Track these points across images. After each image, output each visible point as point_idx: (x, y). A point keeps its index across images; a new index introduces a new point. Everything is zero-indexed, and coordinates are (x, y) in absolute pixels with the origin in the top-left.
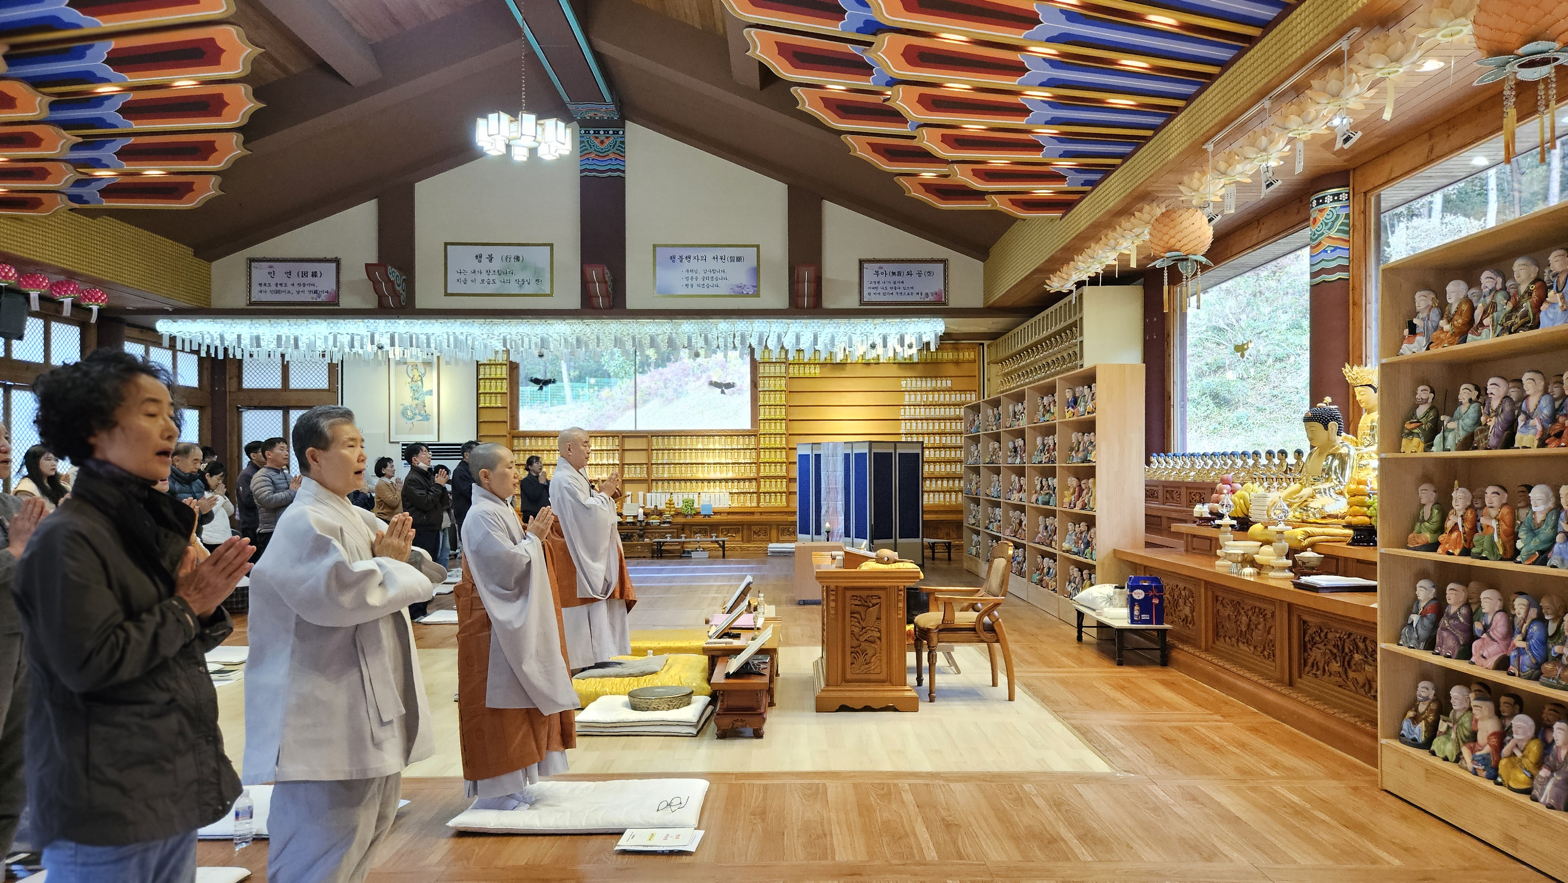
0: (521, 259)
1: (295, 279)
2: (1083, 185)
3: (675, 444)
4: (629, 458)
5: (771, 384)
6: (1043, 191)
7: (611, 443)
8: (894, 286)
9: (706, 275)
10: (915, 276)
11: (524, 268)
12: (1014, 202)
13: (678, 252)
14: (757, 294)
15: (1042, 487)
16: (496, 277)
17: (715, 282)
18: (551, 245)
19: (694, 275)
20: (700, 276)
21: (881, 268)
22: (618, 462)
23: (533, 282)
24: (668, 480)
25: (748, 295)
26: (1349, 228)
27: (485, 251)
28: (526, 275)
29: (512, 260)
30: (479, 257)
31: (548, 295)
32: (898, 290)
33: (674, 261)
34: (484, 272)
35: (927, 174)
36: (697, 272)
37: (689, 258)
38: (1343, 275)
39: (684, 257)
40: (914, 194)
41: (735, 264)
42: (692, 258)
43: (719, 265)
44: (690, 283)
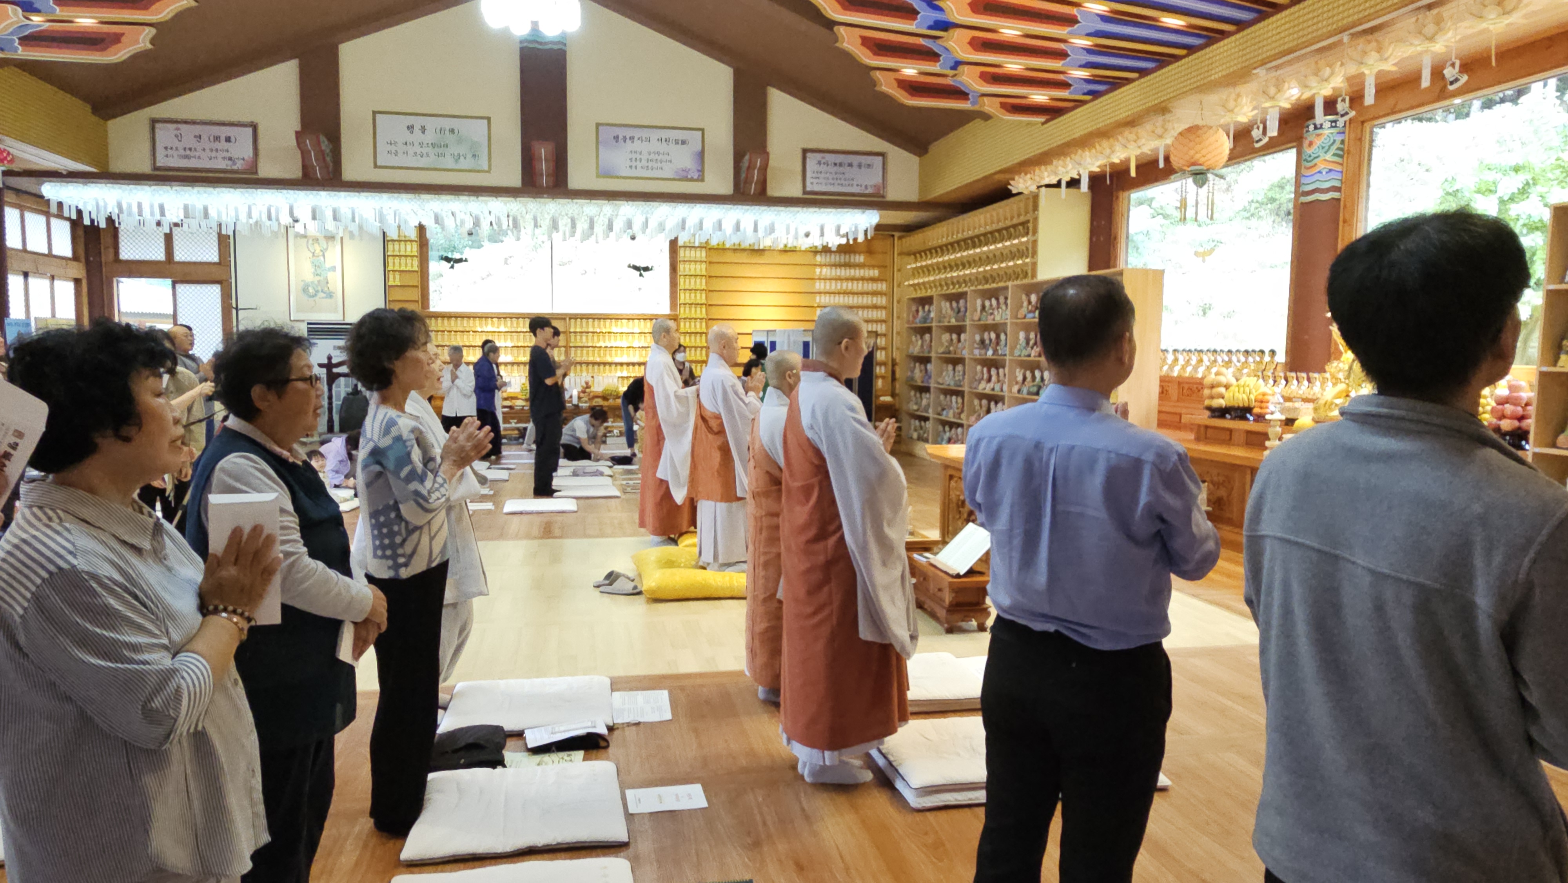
0: (456, 131)
1: (205, 143)
2: (1084, 94)
3: (594, 326)
5: (692, 268)
6: (1039, 97)
8: (835, 177)
9: (650, 157)
10: (855, 167)
11: (460, 141)
12: (1003, 106)
13: (621, 132)
14: (701, 179)
16: (430, 150)
17: (659, 165)
18: (489, 119)
19: (638, 157)
20: (644, 158)
21: (823, 158)
23: (469, 156)
24: (587, 363)
25: (692, 180)
26: (1342, 153)
27: (418, 122)
28: (462, 149)
29: (447, 132)
30: (410, 128)
31: (487, 172)
32: (838, 181)
33: (617, 141)
34: (416, 144)
35: (910, 70)
36: (641, 153)
37: (632, 138)
38: (1336, 195)
39: (628, 137)
40: (884, 88)
41: (679, 146)
42: (636, 139)
43: (663, 147)
44: (634, 164)
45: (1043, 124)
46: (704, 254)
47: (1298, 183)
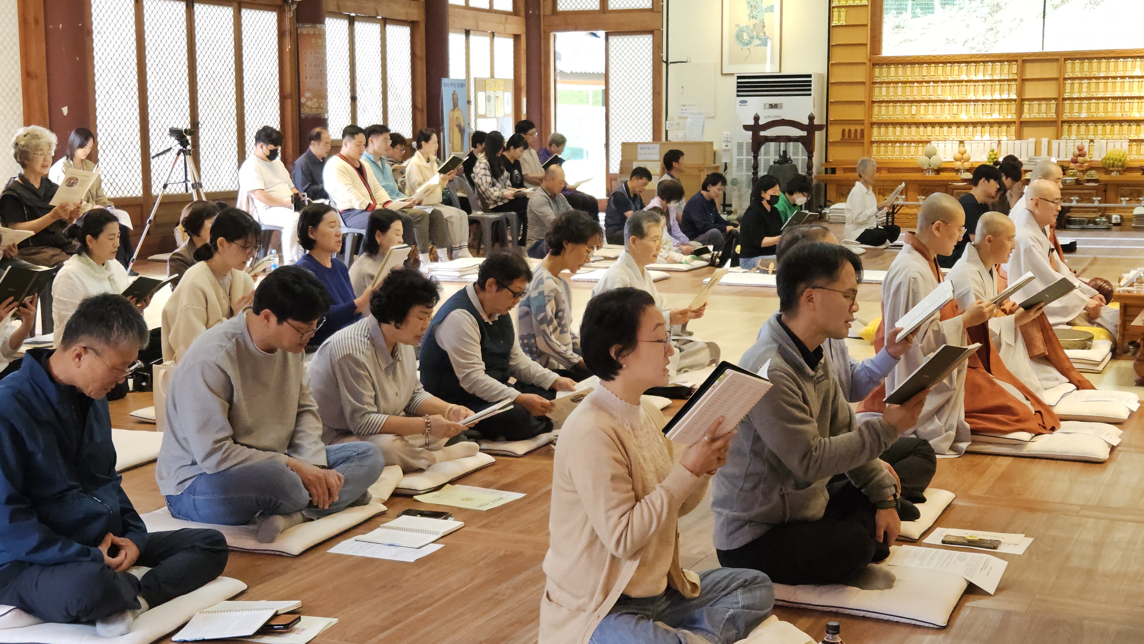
3: (1099, 69)
4: (1032, 90)
7: (1006, 71)
22: (1014, 97)
24: (1087, 122)
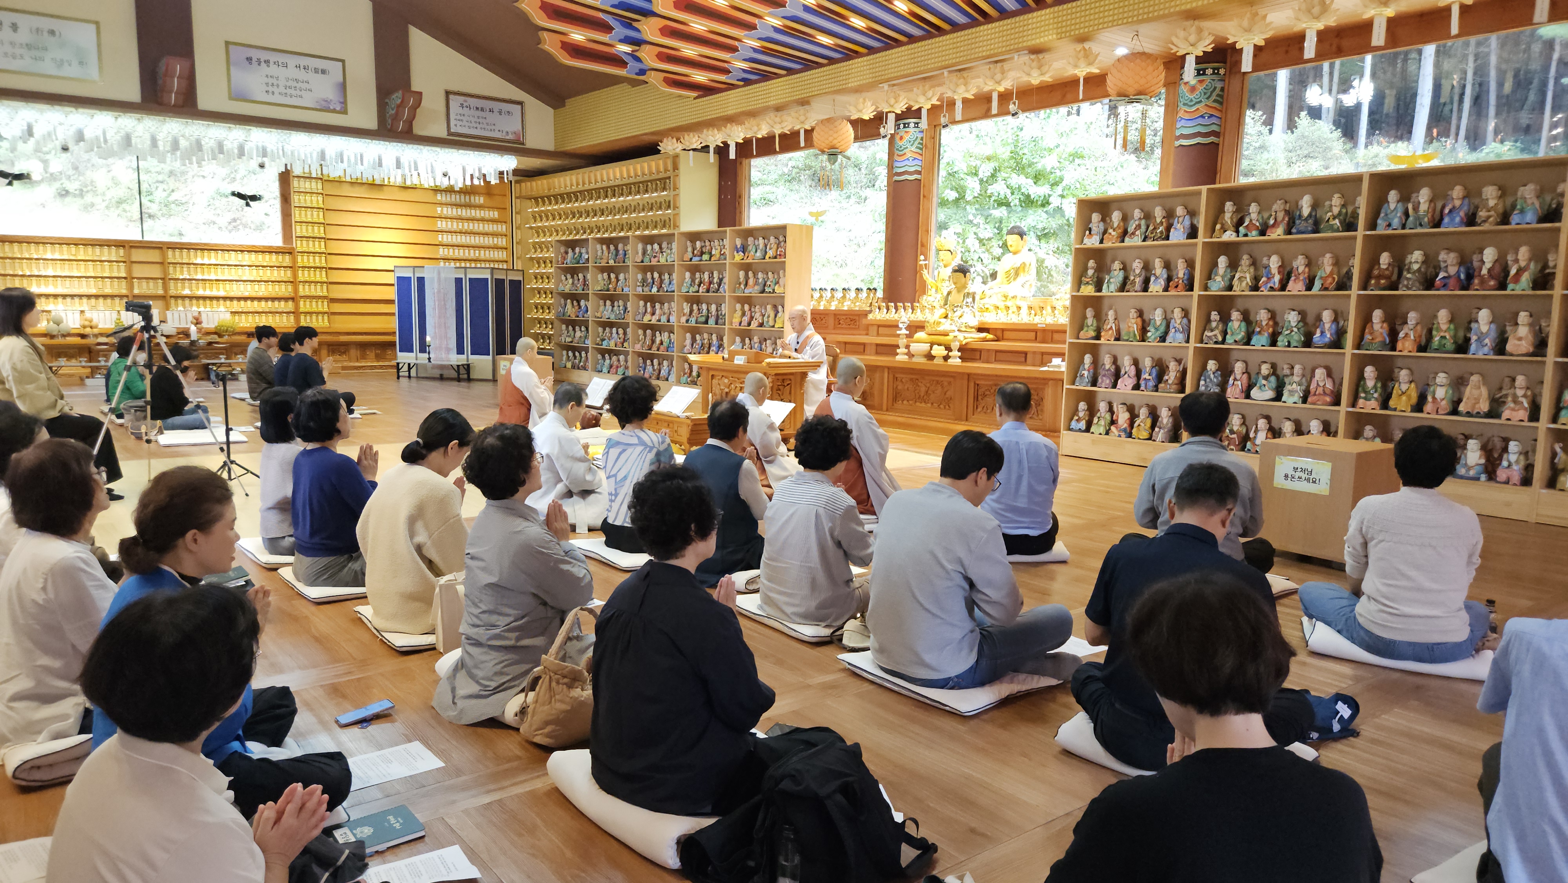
0: (57, 33)
2: (740, 81)
3: (184, 257)
4: (138, 271)
5: (307, 200)
6: (700, 77)
7: (114, 254)
8: (478, 120)
9: (288, 84)
10: (496, 113)
11: (62, 45)
12: (666, 79)
13: (255, 54)
14: (344, 111)
15: (691, 311)
16: (23, 51)
17: (299, 93)
18: (96, 23)
19: (274, 82)
20: (282, 82)
21: (466, 101)
23: (74, 63)
25: (334, 111)
26: (922, 146)
27: (7, 18)
28: (65, 55)
29: (45, 33)
31: (97, 81)
32: (481, 125)
33: (251, 63)
35: (578, 36)
36: (277, 78)
37: (267, 62)
38: (918, 177)
39: (262, 60)
40: (546, 47)
41: (320, 75)
42: (272, 63)
43: (302, 75)
44: (270, 89)
45: (695, 98)
46: (320, 186)
47: (890, 167)
